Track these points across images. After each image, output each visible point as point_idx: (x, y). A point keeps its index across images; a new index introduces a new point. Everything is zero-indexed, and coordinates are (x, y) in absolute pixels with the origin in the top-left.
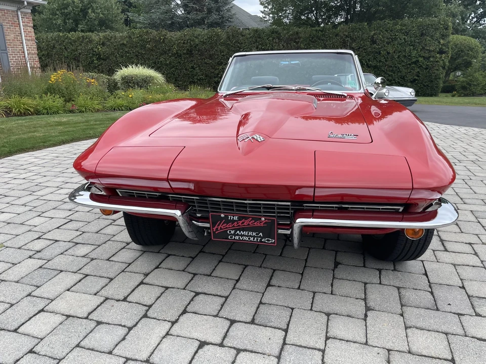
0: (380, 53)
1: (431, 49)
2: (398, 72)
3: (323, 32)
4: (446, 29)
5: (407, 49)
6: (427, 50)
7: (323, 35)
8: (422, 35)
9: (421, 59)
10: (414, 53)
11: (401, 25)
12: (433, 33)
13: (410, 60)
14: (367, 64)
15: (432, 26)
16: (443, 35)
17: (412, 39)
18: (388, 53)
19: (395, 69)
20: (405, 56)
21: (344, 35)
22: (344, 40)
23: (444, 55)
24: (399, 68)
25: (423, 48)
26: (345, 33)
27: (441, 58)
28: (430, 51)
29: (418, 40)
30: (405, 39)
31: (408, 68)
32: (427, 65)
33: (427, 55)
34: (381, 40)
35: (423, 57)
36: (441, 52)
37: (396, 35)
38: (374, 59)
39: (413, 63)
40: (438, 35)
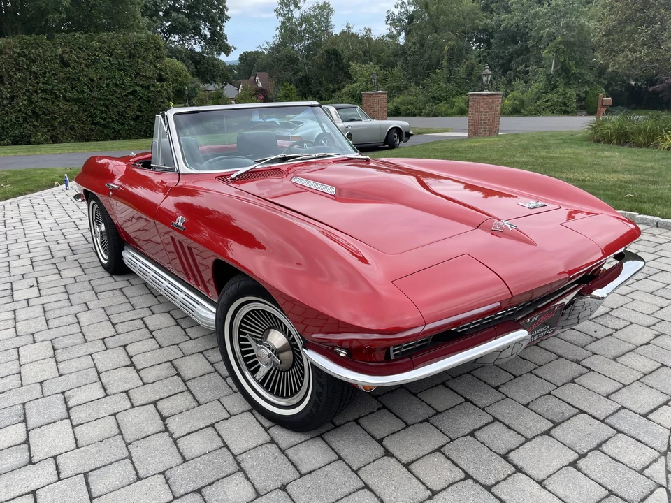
0: (79, 80)
1: (149, 74)
2: (113, 106)
4: (159, 49)
5: (116, 75)
6: (143, 76)
8: (132, 56)
9: (138, 89)
10: (128, 81)
11: (99, 41)
12: (145, 55)
13: (125, 89)
14: (64, 97)
15: (141, 44)
16: (157, 58)
17: (120, 61)
18: (92, 80)
19: (106, 102)
20: (116, 85)
21: (14, 52)
22: (15, 60)
23: (165, 83)
24: (112, 101)
25: (138, 73)
26: (15, 50)
27: (162, 86)
28: (148, 78)
29: (128, 62)
30: (109, 60)
31: (124, 101)
32: (149, 97)
33: (145, 83)
34: (75, 61)
35: (141, 85)
36: (161, 79)
37: (95, 55)
38: (73, 88)
39: (130, 93)
40: (151, 57)
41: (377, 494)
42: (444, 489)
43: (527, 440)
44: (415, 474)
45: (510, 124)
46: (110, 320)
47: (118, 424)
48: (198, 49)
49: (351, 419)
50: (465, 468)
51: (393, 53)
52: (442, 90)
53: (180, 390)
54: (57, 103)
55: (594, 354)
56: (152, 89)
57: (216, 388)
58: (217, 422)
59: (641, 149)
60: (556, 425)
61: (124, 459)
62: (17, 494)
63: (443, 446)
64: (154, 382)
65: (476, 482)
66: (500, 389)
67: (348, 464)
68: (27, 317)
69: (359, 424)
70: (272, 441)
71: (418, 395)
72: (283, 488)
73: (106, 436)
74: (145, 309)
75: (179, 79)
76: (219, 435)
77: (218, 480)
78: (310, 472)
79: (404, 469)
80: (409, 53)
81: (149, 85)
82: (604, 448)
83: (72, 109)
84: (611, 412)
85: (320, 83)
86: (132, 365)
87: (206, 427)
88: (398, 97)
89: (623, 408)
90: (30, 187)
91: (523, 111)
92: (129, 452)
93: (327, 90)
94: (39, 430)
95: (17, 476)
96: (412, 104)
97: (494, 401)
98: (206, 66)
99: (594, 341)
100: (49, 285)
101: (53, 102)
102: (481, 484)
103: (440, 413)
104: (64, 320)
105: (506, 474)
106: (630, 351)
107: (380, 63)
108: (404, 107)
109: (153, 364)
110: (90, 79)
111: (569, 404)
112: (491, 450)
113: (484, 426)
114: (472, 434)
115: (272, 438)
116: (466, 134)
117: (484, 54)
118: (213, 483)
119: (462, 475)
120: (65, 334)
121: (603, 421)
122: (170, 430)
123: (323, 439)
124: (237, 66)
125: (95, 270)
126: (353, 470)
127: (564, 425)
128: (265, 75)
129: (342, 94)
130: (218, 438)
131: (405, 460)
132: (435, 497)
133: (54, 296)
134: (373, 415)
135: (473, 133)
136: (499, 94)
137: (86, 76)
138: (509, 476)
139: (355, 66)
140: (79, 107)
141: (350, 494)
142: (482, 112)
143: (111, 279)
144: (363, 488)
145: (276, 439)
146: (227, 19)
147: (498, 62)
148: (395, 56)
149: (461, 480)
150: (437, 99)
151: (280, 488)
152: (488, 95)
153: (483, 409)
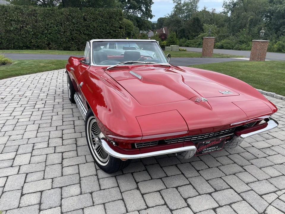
0: (90, 27)
1: (116, 25)
3: (53, 11)
4: (121, 15)
5: (104, 25)
6: (114, 26)
7: (53, 13)
8: (110, 18)
9: (112, 31)
10: (108, 28)
11: (98, 11)
12: (116, 17)
13: (106, 31)
14: (84, 33)
15: (114, 13)
16: (120, 19)
17: (106, 20)
18: (94, 27)
19: (99, 36)
20: (103, 29)
21: (67, 14)
22: (67, 17)
23: (122, 30)
24: (101, 36)
25: (112, 25)
26: (67, 13)
27: (121, 31)
28: (116, 27)
29: (109, 20)
30: (102, 19)
31: (106, 36)
32: (115, 35)
33: (114, 29)
34: (89, 19)
35: (113, 30)
36: (121, 28)
37: (97, 17)
38: (87, 30)
39: (108, 33)
40: (118, 19)
41: (125, 203)
42: (153, 207)
43: (200, 195)
44: (144, 198)
45: (271, 56)
47: (46, 158)
48: (139, 16)
49: (130, 172)
50: (166, 200)
51: (224, 20)
52: (245, 38)
53: (73, 150)
54: (81, 35)
55: (252, 164)
56: (117, 32)
57: (86, 151)
58: (80, 164)
60: (216, 191)
61: (42, 171)
62: (2, 176)
63: (162, 190)
64: (66, 145)
65: (168, 207)
66: (199, 172)
67: (120, 189)
68: (36, 114)
69: (132, 175)
70: (97, 175)
71: (163, 168)
72: (91, 193)
73: (41, 161)
74: (77, 117)
75: (130, 28)
76: (79, 169)
77: (70, 185)
78: (104, 189)
79: (141, 196)
80: (231, 20)
81: (116, 30)
82: (233, 206)
83: (86, 38)
84: (245, 191)
85: (189, 32)
86: (62, 138)
87: (76, 165)
88: (224, 40)
89: (252, 190)
90: (61, 67)
91: (283, 51)
92: (45, 169)
93: (192, 36)
94: (20, 155)
95: (5, 170)
96: (229, 44)
97: (194, 176)
98: (142, 23)
99: (255, 159)
100: (49, 104)
101: (79, 35)
102: (169, 208)
103: (168, 177)
104: (47, 117)
105: (182, 207)
106: (271, 166)
107: (218, 24)
108: (225, 45)
109: (69, 138)
110: (94, 26)
111: (227, 183)
112: (181, 196)
113: (183, 185)
114: (177, 188)
115: (97, 173)
116: (249, 59)
117: (268, 23)
118: (67, 186)
119: (163, 203)
120: (45, 122)
121: (239, 194)
122: (63, 163)
123: (116, 178)
124: (156, 23)
125: (67, 100)
126: (121, 192)
127: (219, 192)
128: (166, 27)
129: (198, 38)
130: (78, 170)
131: (143, 192)
132: (147, 209)
133: (49, 108)
134: (140, 172)
135: (252, 59)
136: (267, 42)
137: (92, 25)
138: (183, 208)
139: (205, 26)
140: (89, 37)
141: (115, 201)
142: (258, 49)
143: (71, 105)
144: (121, 200)
146: (152, 4)
147: (274, 27)
148: (225, 22)
149: (162, 205)
150: (242, 42)
151: (90, 193)
152: (262, 42)
153: (187, 179)
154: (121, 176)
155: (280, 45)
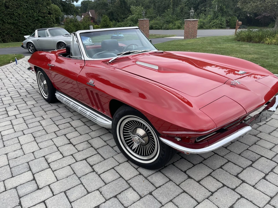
0: (14, 15)
1: (44, 11)
2: (29, 26)
5: (30, 12)
6: (42, 12)
8: (36, 3)
9: (40, 18)
10: (35, 14)
12: (42, 2)
13: (34, 18)
14: (7, 22)
16: (48, 4)
17: (31, 6)
18: (19, 14)
19: (26, 24)
20: (30, 16)
23: (52, 15)
24: (29, 24)
25: (39, 11)
27: (51, 17)
28: (44, 13)
29: (35, 6)
30: (27, 5)
31: (34, 23)
32: (45, 21)
33: (43, 15)
34: (11, 6)
35: (41, 16)
36: (50, 13)
37: (20, 3)
38: (11, 18)
39: (36, 20)
40: (45, 4)
41: (190, 194)
42: (216, 191)
43: (244, 169)
44: (203, 185)
45: (201, 33)
46: (55, 123)
47: (72, 169)
49: (170, 163)
50: (222, 182)
51: (149, 2)
52: (170, 18)
53: (95, 154)
54: (4, 25)
55: (261, 132)
56: (46, 18)
57: (110, 152)
58: (115, 167)
59: (257, 44)
60: (253, 162)
61: (79, 184)
62: (37, 203)
63: (211, 173)
64: (82, 150)
65: (228, 187)
66: (228, 148)
67: (174, 183)
68: (17, 123)
69: (174, 165)
70: (140, 174)
72: (151, 194)
73: (69, 175)
74: (69, 118)
75: (57, 13)
76: (117, 172)
77: (122, 191)
78: (160, 187)
79: (198, 183)
80: (156, 2)
81: (45, 16)
82: (274, 171)
83: (11, 27)
84: (273, 156)
85: (118, 15)
86: (71, 143)
87: (111, 169)
88: (152, 21)
91: (204, 27)
92: (81, 181)
93: (121, 18)
94: (38, 174)
95: (34, 195)
96: (158, 24)
97: (226, 153)
98: (68, 7)
99: (259, 127)
100: (23, 109)
101: (3, 25)
102: (230, 188)
103: (206, 159)
104: (35, 124)
105: (239, 184)
106: (275, 130)
107: (143, 6)
108: (154, 26)
109: (79, 142)
110: (18, 14)
111: (256, 153)
112: (231, 174)
113: (225, 164)
114: (221, 167)
115: (139, 172)
116: (183, 38)
117: (187, 2)
118: (121, 193)
119: (222, 185)
120: (37, 130)
121: (271, 160)
122: (96, 171)
123: (161, 172)
124: (80, 7)
125: (41, 101)
126: (177, 185)
127: (256, 162)
128: (93, 11)
129: (128, 20)
130: (117, 174)
131: (197, 180)
132: (213, 195)
133: (27, 114)
134: (179, 161)
135: (186, 37)
136: (197, 20)
137: (16, 12)
138: (240, 184)
139: (133, 7)
140: (14, 27)
141: (179, 195)
142: (190, 28)
143: (49, 105)
144: (183, 192)
145: (141, 173)
147: (193, 6)
148: (150, 3)
149: (222, 187)
150: (168, 22)
151: (149, 194)
152: (193, 21)
153: (223, 157)
154: (164, 169)
155: (201, 22)
